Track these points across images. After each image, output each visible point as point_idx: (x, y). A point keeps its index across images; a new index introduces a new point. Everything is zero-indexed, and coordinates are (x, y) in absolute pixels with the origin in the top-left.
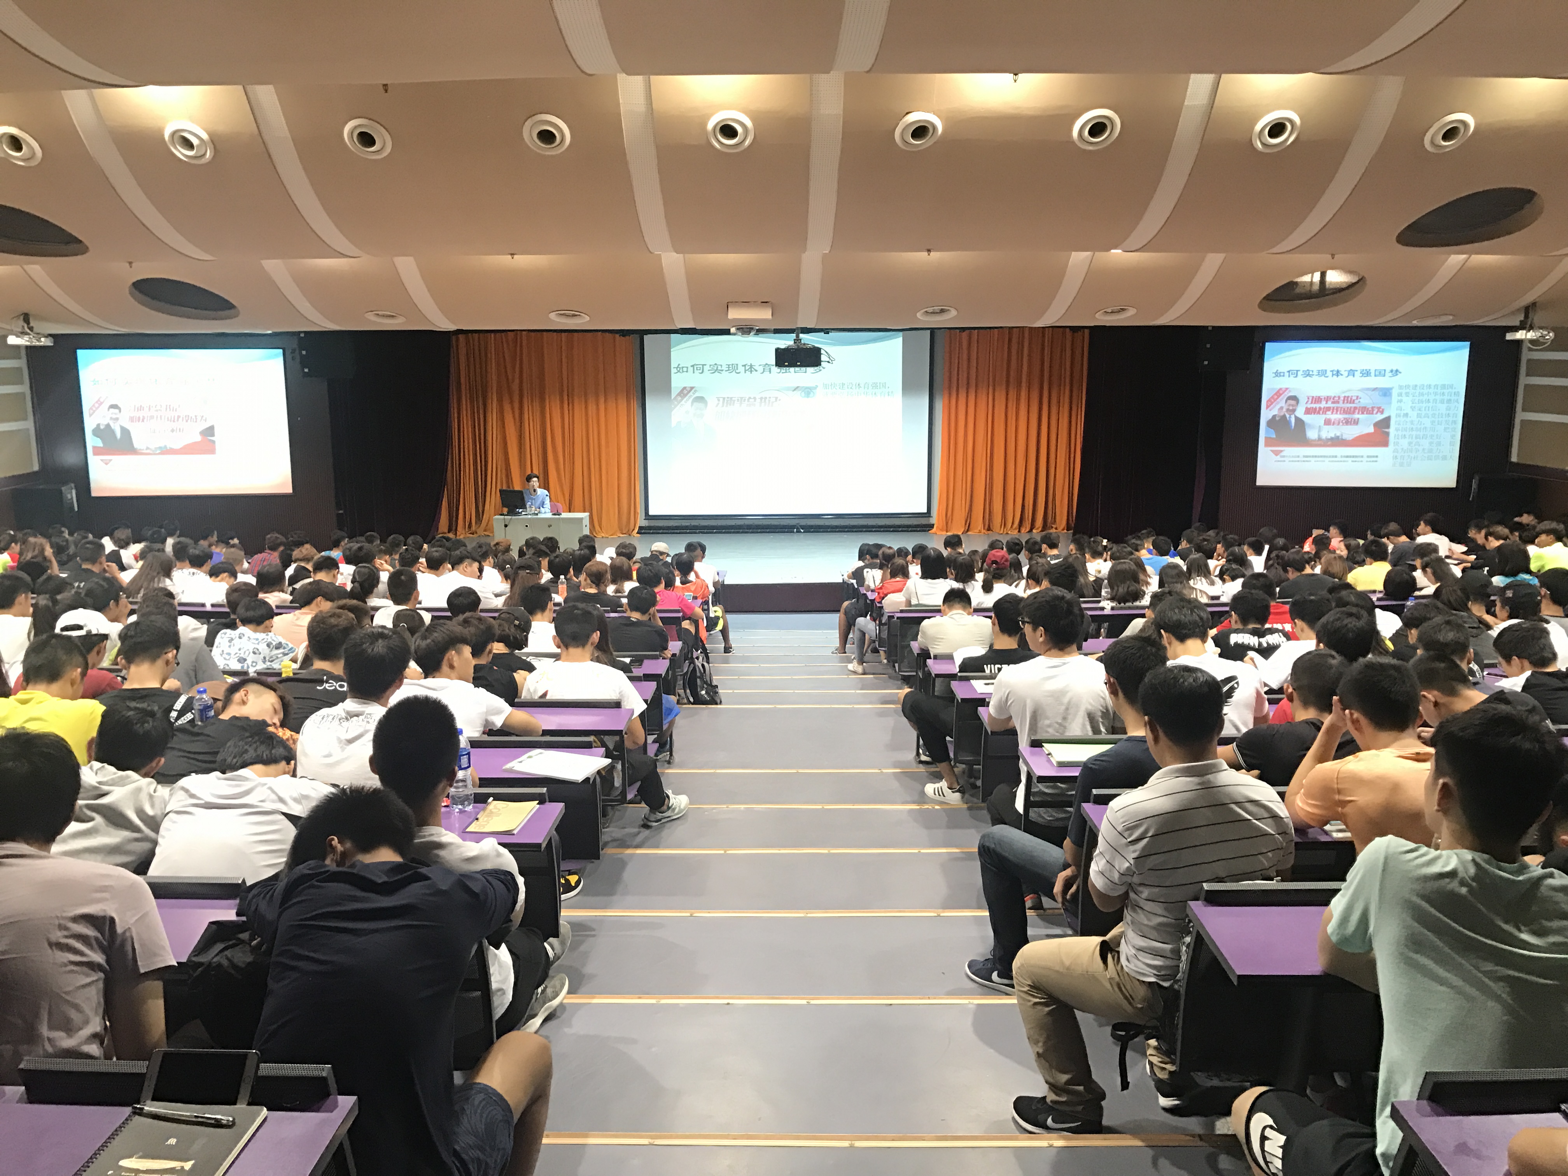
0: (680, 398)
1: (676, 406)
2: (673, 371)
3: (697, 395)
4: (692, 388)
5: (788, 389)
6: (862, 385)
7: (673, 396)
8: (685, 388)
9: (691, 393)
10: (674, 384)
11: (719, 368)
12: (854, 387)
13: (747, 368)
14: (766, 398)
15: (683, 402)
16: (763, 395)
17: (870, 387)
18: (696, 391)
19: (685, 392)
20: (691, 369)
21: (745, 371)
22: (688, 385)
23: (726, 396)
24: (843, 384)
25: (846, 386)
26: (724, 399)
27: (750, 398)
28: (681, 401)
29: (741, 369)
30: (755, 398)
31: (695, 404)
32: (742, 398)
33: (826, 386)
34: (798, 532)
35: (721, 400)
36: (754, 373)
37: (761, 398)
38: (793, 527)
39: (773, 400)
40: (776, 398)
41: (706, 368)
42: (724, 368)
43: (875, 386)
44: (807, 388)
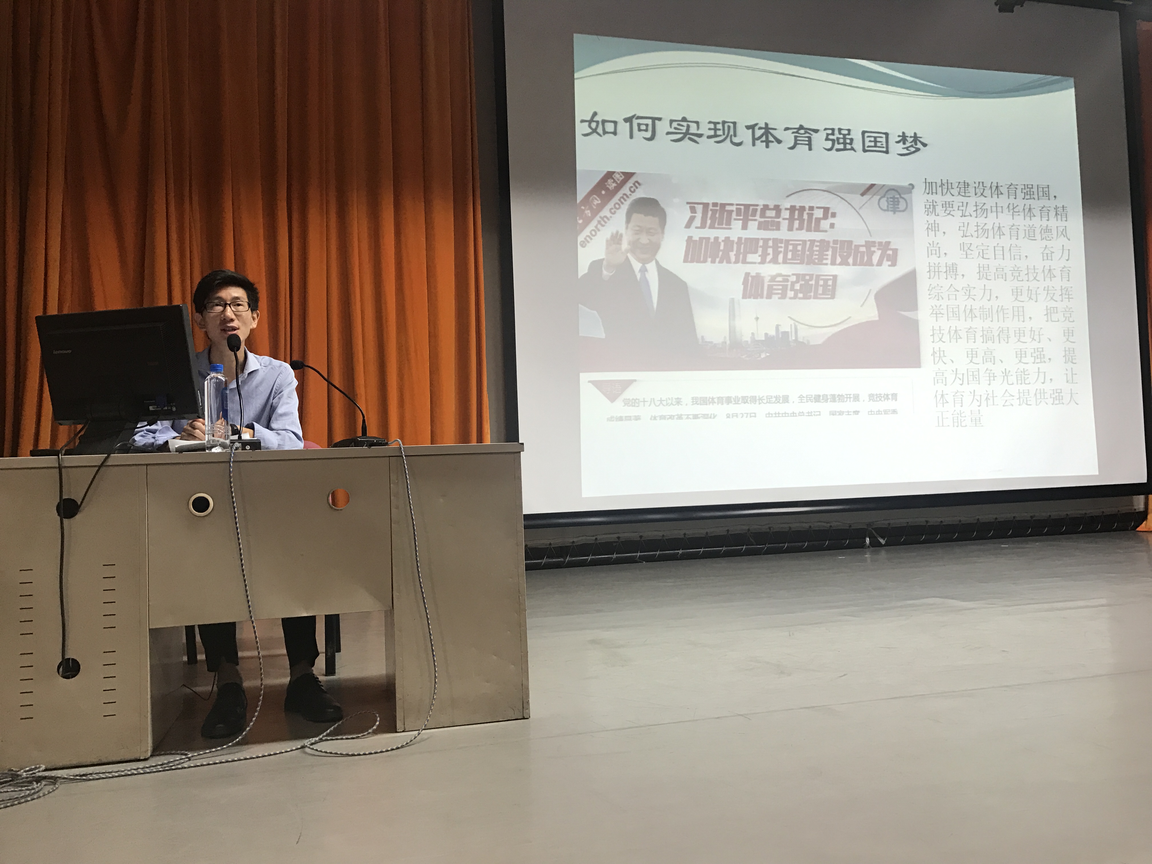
0: (597, 201)
1: (588, 221)
2: (581, 128)
3: (640, 194)
4: (628, 176)
5: (851, 188)
6: (1004, 190)
7: (581, 195)
8: (610, 175)
9: (626, 190)
10: (581, 165)
11: (693, 129)
12: (987, 192)
13: (758, 133)
14: (802, 209)
15: (605, 212)
16: (797, 201)
17: (1020, 195)
18: (637, 184)
19: (611, 185)
20: (624, 128)
21: (754, 139)
22: (619, 167)
23: (711, 201)
24: (966, 185)
25: (971, 190)
26: (706, 205)
27: (766, 207)
28: (601, 207)
29: (745, 136)
30: (777, 208)
31: (635, 216)
32: (747, 206)
33: (930, 187)
34: (874, 544)
35: (699, 208)
36: (774, 145)
37: (792, 209)
38: (861, 534)
39: (818, 214)
40: (826, 210)
41: (662, 127)
42: (705, 130)
43: (1029, 191)
44: (892, 189)
